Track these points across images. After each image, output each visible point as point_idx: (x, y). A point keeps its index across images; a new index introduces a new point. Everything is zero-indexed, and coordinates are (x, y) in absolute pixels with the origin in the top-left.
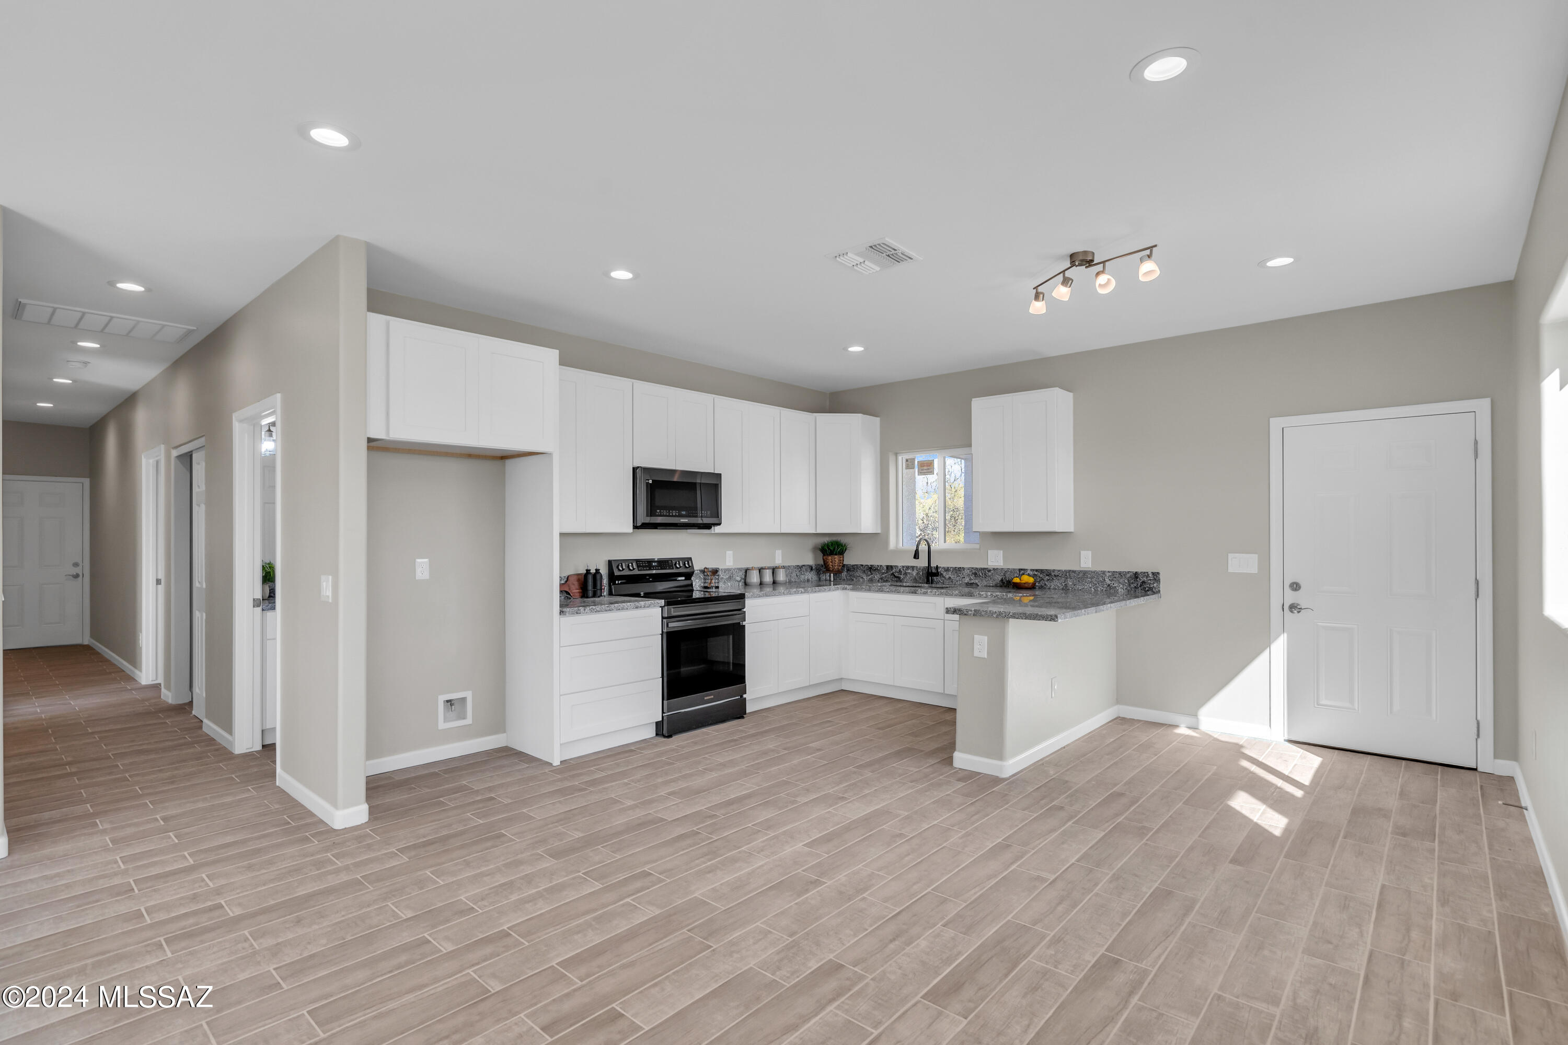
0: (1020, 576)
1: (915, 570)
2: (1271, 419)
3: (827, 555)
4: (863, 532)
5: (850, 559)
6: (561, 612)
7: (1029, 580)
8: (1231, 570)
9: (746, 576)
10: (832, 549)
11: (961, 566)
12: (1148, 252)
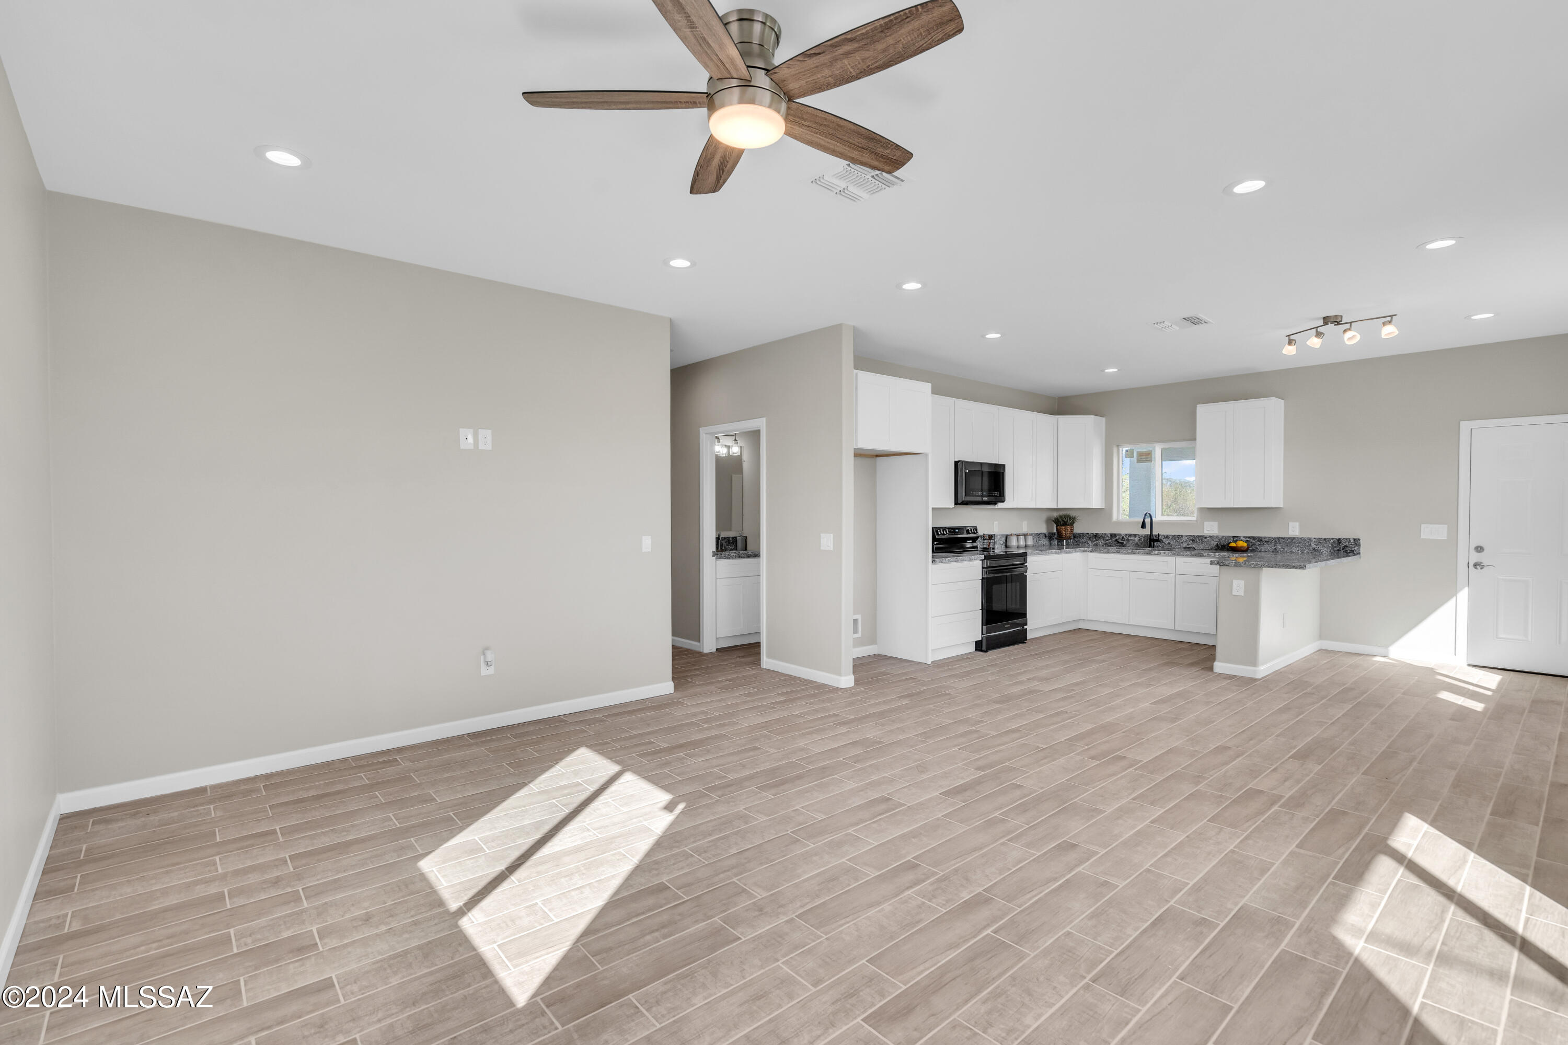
0: (1236, 542)
1: (1137, 537)
2: (1461, 422)
3: (1061, 525)
4: (1094, 507)
5: (1078, 528)
6: (933, 561)
7: (1241, 544)
8: (1423, 537)
9: (1006, 541)
10: (1066, 521)
11: (1180, 534)
12: (1389, 319)
